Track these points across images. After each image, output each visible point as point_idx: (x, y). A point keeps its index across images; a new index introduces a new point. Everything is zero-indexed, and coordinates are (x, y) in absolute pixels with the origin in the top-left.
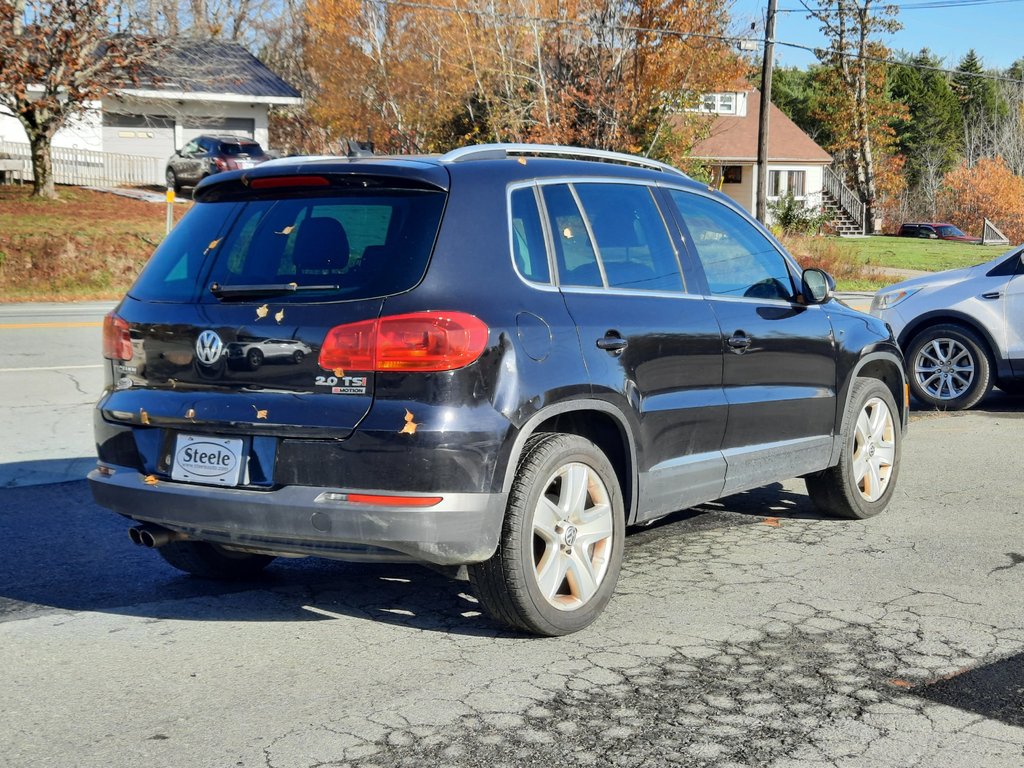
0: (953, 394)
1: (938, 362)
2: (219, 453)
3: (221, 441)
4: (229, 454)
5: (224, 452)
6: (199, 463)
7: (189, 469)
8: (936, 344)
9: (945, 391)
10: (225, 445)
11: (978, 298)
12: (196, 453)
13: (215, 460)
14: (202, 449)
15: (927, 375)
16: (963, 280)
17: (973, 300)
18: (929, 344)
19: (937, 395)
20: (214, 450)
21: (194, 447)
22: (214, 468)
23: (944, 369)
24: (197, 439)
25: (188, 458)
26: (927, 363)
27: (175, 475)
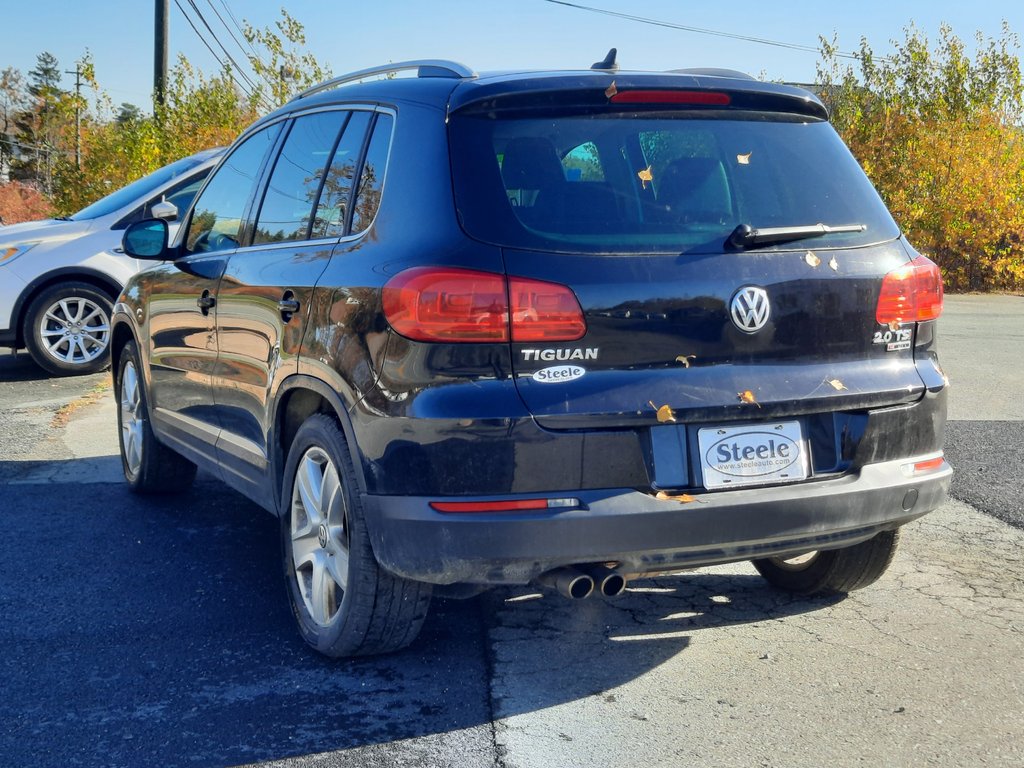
0: (88, 357)
1: (66, 323)
2: (772, 443)
3: (770, 427)
4: (784, 441)
5: (778, 441)
6: (743, 460)
7: (729, 471)
8: (63, 304)
9: (78, 354)
10: (776, 431)
11: (109, 252)
12: (735, 448)
13: (768, 453)
14: (743, 442)
15: (53, 340)
16: (84, 234)
17: (103, 254)
18: (56, 305)
19: (69, 359)
20: (764, 440)
21: (731, 442)
22: (770, 463)
23: (75, 330)
24: (730, 431)
25: (724, 458)
26: (52, 325)
27: (709, 484)
